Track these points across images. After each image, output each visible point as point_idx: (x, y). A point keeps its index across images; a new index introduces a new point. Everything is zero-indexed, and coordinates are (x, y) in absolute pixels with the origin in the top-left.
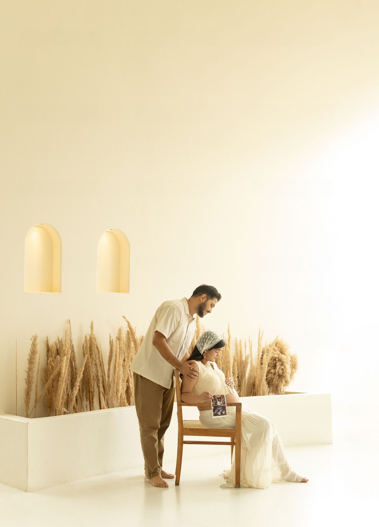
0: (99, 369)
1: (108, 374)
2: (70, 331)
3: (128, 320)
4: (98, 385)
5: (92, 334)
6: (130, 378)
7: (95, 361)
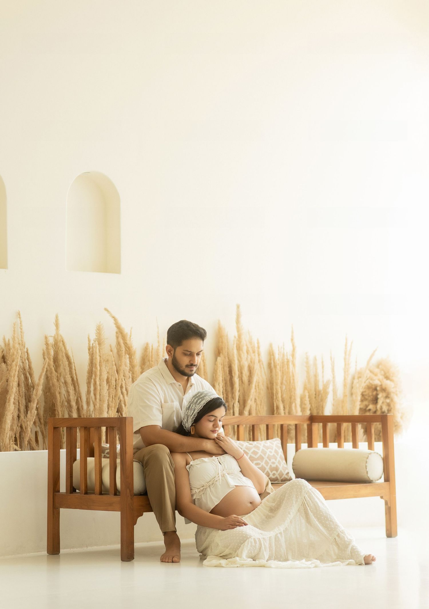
0: (70, 390)
1: (87, 399)
2: (21, 329)
3: (114, 314)
4: (70, 414)
5: (57, 334)
6: (123, 405)
7: (65, 378)
